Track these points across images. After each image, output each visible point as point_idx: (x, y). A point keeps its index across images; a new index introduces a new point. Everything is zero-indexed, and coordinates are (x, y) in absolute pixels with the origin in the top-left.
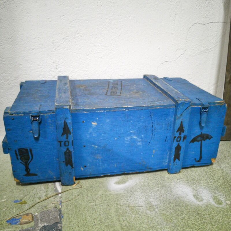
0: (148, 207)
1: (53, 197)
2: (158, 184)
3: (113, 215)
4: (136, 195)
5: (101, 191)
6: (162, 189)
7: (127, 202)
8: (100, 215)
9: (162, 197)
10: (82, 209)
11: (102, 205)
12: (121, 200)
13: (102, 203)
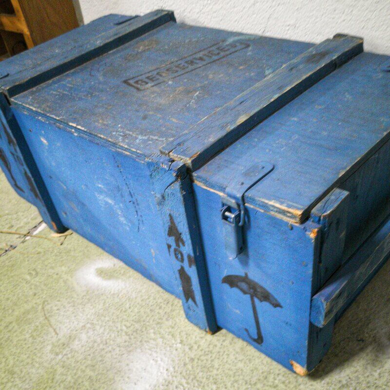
0: (61, 342)
1: (18, 236)
2: (138, 321)
3: (16, 313)
4: (84, 311)
5: (65, 267)
6: (129, 335)
7: (58, 310)
8: (8, 299)
9: (101, 346)
10: (12, 274)
11: (31, 289)
12: (59, 301)
13: (36, 285)
